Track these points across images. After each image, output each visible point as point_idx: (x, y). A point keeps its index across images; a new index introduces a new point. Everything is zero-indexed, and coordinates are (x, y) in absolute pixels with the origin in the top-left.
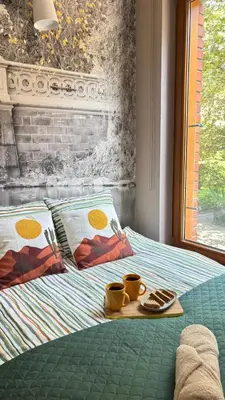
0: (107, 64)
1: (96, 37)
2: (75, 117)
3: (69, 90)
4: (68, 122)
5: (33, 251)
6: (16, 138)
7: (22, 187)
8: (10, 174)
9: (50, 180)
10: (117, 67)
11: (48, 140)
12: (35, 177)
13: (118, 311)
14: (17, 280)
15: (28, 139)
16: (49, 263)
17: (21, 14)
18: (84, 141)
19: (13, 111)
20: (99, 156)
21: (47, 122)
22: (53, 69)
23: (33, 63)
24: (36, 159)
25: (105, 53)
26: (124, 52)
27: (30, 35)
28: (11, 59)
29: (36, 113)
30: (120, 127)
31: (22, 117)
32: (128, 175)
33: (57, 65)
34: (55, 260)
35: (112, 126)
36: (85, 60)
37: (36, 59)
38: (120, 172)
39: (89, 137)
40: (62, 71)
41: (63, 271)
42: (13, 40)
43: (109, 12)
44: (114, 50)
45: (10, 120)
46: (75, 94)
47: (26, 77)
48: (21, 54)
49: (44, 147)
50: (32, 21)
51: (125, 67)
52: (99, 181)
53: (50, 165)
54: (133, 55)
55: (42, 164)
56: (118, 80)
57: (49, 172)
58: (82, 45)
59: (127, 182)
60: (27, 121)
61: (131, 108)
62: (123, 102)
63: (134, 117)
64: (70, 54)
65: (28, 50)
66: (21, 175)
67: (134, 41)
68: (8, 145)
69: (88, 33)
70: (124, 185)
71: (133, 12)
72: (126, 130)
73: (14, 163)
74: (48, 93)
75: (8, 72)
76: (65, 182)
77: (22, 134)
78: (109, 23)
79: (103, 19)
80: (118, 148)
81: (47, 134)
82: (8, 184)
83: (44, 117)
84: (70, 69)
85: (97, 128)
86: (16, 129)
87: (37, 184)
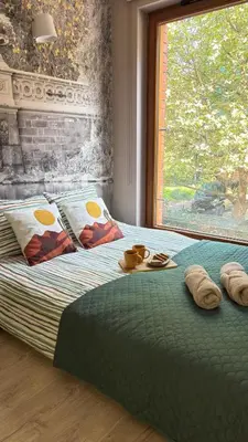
0: (91, 72)
1: (81, 48)
2: (66, 120)
3: (61, 96)
4: (59, 125)
5: (53, 234)
6: (20, 139)
7: (25, 183)
8: (16, 172)
9: (47, 177)
10: (97, 75)
11: (45, 141)
12: (36, 174)
13: (134, 268)
14: (45, 258)
15: (29, 140)
16: (66, 244)
17: (22, 26)
18: (73, 141)
19: (18, 114)
20: (84, 155)
21: (44, 125)
22: (48, 77)
23: (33, 71)
24: (36, 158)
25: (88, 63)
26: (103, 62)
27: (30, 45)
28: (15, 67)
29: (34, 117)
30: (100, 129)
31: (25, 119)
32: (107, 172)
33: (50, 73)
34: (69, 241)
35: (94, 129)
36: (73, 69)
37: (34, 68)
38: (100, 169)
39: (77, 138)
40: (55, 79)
41: (75, 251)
42: (16, 50)
43: (90, 26)
44: (95, 60)
45: (15, 122)
46: (66, 100)
47: (27, 84)
48: (23, 63)
49: (42, 147)
50: (31, 34)
51: (103, 75)
52: (86, 177)
53: (47, 163)
54: (109, 64)
55: (40, 163)
56: (98, 87)
57: (46, 169)
58: (70, 56)
59: (106, 178)
60: (28, 123)
61: (108, 112)
62: (102, 108)
63: (111, 120)
64: (61, 63)
65: (28, 59)
66: (25, 172)
67: (110, 52)
68: (14, 145)
69: (75, 44)
70: (104, 181)
71: (109, 25)
72: (105, 131)
73: (19, 162)
74: (45, 99)
75: (13, 80)
76: (59, 178)
77: (25, 136)
78: (92, 36)
79: (86, 32)
80: (100, 148)
81: (44, 136)
82: (15, 180)
83: (42, 120)
84: (61, 77)
85: (83, 130)
86: (20, 131)
87: (37, 180)
